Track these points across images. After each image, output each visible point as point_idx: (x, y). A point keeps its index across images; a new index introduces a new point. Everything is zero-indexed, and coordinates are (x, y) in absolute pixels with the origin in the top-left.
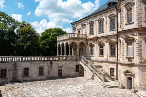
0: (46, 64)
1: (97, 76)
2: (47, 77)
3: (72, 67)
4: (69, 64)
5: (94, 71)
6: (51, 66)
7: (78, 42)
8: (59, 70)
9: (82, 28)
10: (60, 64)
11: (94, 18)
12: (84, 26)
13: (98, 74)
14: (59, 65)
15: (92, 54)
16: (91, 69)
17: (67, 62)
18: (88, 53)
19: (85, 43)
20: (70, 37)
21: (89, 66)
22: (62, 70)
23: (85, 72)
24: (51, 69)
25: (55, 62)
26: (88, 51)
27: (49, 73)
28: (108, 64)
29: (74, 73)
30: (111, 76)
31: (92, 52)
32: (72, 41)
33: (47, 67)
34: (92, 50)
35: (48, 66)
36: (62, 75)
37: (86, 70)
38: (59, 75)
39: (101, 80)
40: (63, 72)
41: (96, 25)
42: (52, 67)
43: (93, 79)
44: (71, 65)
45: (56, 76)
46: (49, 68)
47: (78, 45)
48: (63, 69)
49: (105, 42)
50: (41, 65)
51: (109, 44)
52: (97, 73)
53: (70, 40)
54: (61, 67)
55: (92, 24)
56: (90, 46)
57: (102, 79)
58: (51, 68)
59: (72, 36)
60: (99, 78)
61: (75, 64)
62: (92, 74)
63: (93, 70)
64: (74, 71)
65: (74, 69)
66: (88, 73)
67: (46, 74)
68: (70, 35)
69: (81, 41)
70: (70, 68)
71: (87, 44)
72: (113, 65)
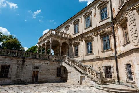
0: (15, 62)
1: (88, 76)
2: (14, 81)
3: (52, 69)
4: (49, 65)
5: (83, 71)
6: (23, 65)
7: (61, 42)
8: (34, 72)
9: (65, 30)
10: (36, 64)
11: (79, 16)
12: (67, 28)
13: (90, 75)
14: (35, 66)
15: (77, 55)
16: (79, 68)
17: (47, 62)
18: (72, 54)
19: (69, 44)
20: (52, 34)
21: (75, 66)
22: (38, 72)
23: (69, 74)
24: (22, 69)
25: (30, 61)
26: (72, 53)
27: (17, 75)
28: (100, 62)
29: (54, 77)
30: (106, 78)
31: (76, 53)
32: (54, 39)
33: (16, 66)
34: (77, 51)
35: (18, 64)
36: (38, 79)
37: (70, 72)
38: (33, 80)
39: (96, 82)
40: (39, 75)
41: (82, 22)
42: (25, 66)
43: (81, 84)
44: (51, 67)
45: (28, 80)
46: (19, 68)
47: (61, 44)
48: (40, 70)
49: (94, 36)
50: (6, 61)
51: (101, 37)
52: (87, 73)
53: (52, 36)
54: (38, 68)
55: (77, 22)
56: (74, 46)
57: (99, 80)
58: (23, 67)
59: (55, 34)
60: (92, 79)
61: (56, 65)
62: (80, 75)
63: (80, 70)
64: (55, 74)
65: (55, 72)
66: (74, 75)
67: (12, 76)
68: (52, 32)
69: (64, 41)
70: (49, 70)
71: (71, 45)
72: (110, 61)
